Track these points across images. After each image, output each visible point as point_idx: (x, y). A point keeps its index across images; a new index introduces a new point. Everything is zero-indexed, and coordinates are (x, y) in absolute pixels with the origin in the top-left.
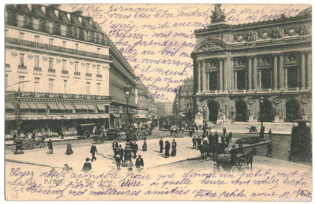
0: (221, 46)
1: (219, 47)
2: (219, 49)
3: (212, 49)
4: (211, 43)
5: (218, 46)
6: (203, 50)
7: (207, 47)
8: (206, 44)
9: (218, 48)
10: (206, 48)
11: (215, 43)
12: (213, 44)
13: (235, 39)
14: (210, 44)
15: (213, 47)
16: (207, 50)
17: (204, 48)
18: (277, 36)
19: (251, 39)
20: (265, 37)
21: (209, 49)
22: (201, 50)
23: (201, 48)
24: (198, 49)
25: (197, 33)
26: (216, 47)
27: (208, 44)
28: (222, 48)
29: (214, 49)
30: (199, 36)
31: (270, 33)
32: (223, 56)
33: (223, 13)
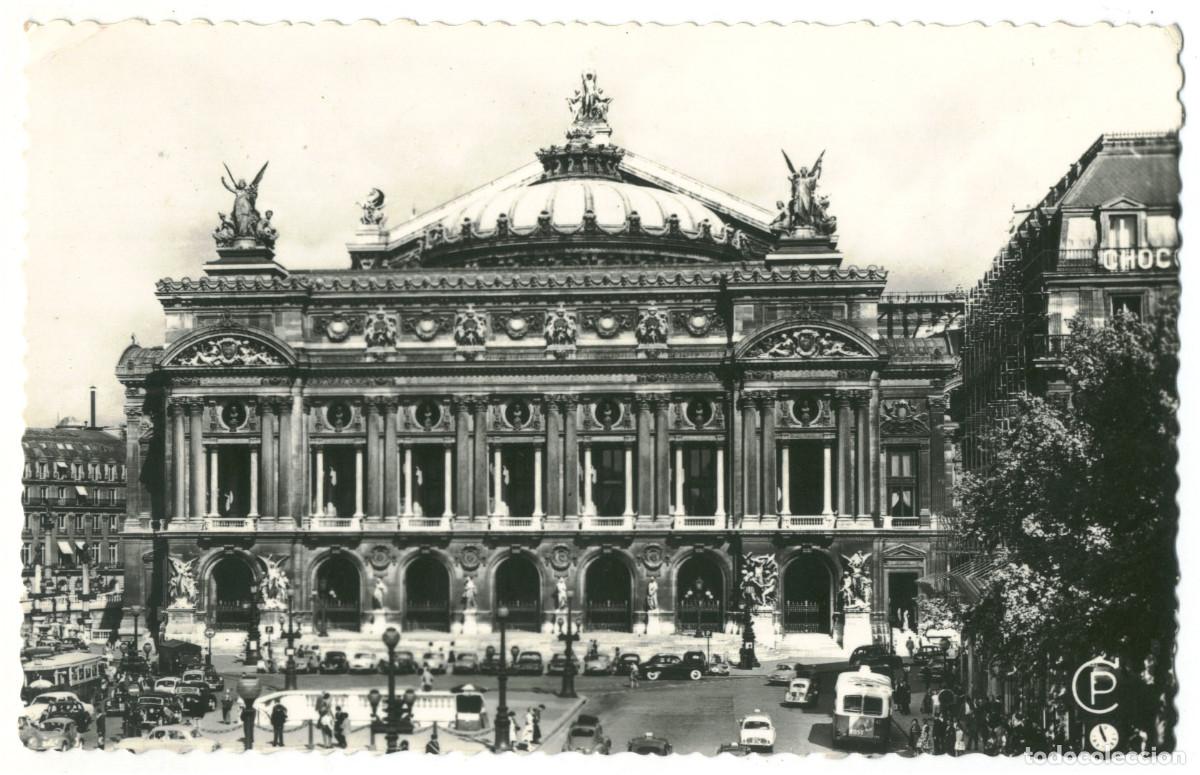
0: (271, 352)
1: (264, 357)
2: (263, 363)
3: (235, 363)
4: (231, 340)
5: (259, 351)
6: (200, 361)
7: (215, 350)
8: (211, 343)
9: (259, 359)
10: (209, 355)
11: (246, 342)
12: (239, 343)
13: (319, 331)
14: (230, 343)
15: (241, 354)
16: (217, 362)
17: (203, 355)
18: (471, 336)
19: (381, 337)
20: (428, 335)
21: (225, 361)
22: (189, 361)
23: (189, 353)
24: (179, 356)
25: (171, 296)
26: (254, 358)
27: (219, 343)
28: (276, 363)
29: (241, 363)
30: (177, 306)
31: (443, 324)
32: (279, 391)
33: (266, 225)
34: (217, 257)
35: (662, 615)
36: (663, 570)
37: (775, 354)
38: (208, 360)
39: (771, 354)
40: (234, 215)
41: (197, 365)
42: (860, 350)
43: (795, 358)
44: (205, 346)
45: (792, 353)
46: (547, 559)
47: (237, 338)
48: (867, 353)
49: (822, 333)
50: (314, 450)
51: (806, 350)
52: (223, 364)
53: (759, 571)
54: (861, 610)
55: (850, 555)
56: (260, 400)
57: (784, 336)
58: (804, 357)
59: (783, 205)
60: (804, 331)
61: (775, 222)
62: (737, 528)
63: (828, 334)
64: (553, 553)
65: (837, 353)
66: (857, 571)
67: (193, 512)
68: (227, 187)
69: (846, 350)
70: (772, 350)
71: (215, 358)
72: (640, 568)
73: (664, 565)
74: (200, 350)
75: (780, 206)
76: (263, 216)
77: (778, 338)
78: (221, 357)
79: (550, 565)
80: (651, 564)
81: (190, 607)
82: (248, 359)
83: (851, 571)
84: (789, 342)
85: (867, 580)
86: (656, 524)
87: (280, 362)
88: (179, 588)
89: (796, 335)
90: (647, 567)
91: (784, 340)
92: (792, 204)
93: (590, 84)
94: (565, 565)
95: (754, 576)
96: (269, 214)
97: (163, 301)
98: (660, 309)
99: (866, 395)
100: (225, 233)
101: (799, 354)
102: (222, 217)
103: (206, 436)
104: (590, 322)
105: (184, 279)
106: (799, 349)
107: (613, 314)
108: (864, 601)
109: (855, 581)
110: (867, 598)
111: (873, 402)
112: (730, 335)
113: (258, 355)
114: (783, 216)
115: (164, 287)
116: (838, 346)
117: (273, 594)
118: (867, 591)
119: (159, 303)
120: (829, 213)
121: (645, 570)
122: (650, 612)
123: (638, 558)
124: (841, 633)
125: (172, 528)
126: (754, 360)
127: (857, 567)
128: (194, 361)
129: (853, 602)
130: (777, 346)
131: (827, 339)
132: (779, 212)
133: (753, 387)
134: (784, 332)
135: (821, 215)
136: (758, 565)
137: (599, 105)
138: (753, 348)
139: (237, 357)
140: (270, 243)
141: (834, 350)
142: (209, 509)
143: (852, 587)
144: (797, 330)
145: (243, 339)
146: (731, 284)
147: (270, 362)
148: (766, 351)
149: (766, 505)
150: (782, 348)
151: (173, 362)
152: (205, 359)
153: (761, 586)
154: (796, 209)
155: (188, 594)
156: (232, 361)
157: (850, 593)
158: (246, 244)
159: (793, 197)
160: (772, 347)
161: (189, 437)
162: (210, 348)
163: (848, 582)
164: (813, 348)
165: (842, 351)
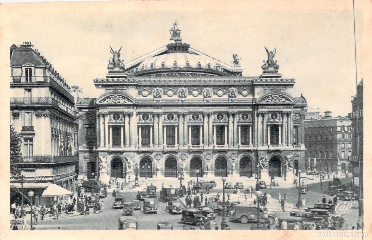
0: (128, 100)
1: (126, 100)
2: (126, 102)
3: (118, 102)
4: (117, 96)
5: (125, 99)
6: (108, 102)
7: (112, 99)
8: (111, 97)
9: (125, 102)
11: (121, 97)
12: (119, 97)
13: (140, 93)
14: (116, 97)
15: (119, 100)
16: (113, 102)
17: (108, 100)
18: (183, 96)
19: (158, 95)
20: (171, 95)
21: (115, 102)
22: (104, 102)
23: (104, 99)
24: (102, 100)
25: (98, 84)
26: (123, 101)
27: (113, 97)
28: (129, 102)
29: (120, 102)
30: (100, 86)
31: (175, 92)
32: (130, 110)
33: (122, 64)
34: (108, 73)
35: (236, 172)
36: (236, 159)
37: (267, 101)
38: (110, 101)
39: (266, 101)
40: (113, 61)
42: (289, 100)
43: (272, 103)
44: (109, 97)
45: (271, 101)
46: (205, 157)
47: (118, 95)
48: (291, 101)
49: (280, 96)
50: (138, 127)
51: (275, 101)
52: (114, 103)
53: (264, 160)
54: (291, 170)
55: (287, 155)
56: (125, 113)
57: (270, 96)
59: (265, 61)
60: (275, 95)
61: (263, 66)
62: (256, 148)
63: (281, 96)
64: (206, 155)
65: (284, 101)
66: (289, 160)
67: (105, 144)
68: (112, 53)
69: (285, 100)
70: (267, 100)
71: (112, 101)
72: (230, 159)
73: (237, 158)
74: (107, 99)
76: (121, 61)
77: (268, 97)
78: (114, 101)
79: (205, 159)
80: (233, 158)
81: (106, 171)
82: (122, 101)
83: (288, 160)
84: (271, 98)
85: (292, 162)
86: (234, 147)
87: (130, 102)
88: (102, 166)
89: (273, 96)
90: (232, 159)
91: (269, 98)
92: (268, 61)
93: (175, 26)
94: (209, 159)
95: (262, 161)
96: (123, 61)
97: (95, 85)
98: (235, 89)
99: (291, 112)
100: (110, 66)
101: (273, 101)
102: (110, 61)
103: (109, 123)
104: (215, 92)
105: (102, 78)
106: (273, 100)
107: (222, 90)
108: (291, 168)
109: (289, 163)
110: (292, 167)
111: (292, 114)
112: (254, 96)
115: (96, 81)
116: (284, 99)
117: (130, 167)
118: (292, 165)
121: (231, 160)
122: (233, 171)
123: (229, 157)
124: (285, 176)
125: (99, 149)
126: (261, 103)
127: (289, 159)
128: (106, 102)
129: (289, 168)
130: (268, 99)
131: (281, 97)
132: (264, 63)
133: (261, 110)
134: (270, 95)
135: (275, 64)
136: (263, 158)
137: (178, 32)
138: (261, 100)
139: (118, 101)
141: (282, 101)
142: (109, 143)
143: (288, 164)
144: (273, 95)
145: (120, 96)
146: (255, 82)
147: (128, 103)
148: (264, 100)
149: (264, 142)
150: (269, 100)
151: (100, 102)
152: (109, 101)
153: (264, 164)
154: (270, 62)
155: (105, 168)
156: (116, 102)
157: (288, 166)
158: (117, 69)
159: (268, 59)
160: (266, 99)
161: (104, 123)
162: (110, 98)
163: (287, 162)
164: (277, 100)
165: (285, 101)
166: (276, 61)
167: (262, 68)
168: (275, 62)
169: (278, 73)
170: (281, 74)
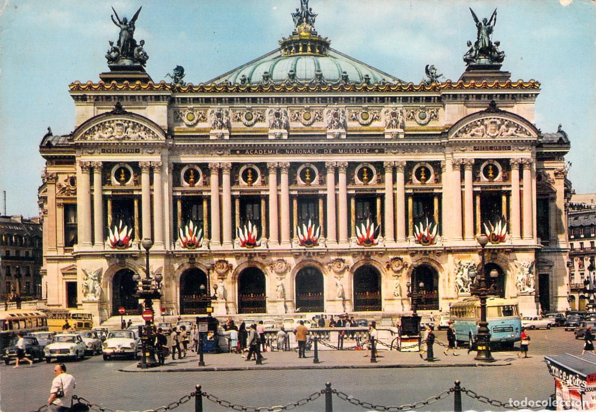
0: (148, 131)
1: (143, 134)
2: (142, 138)
3: (124, 138)
4: (122, 123)
5: (139, 131)
6: (100, 137)
7: (109, 129)
8: (107, 124)
9: (139, 136)
10: (106, 133)
12: (126, 125)
13: (178, 119)
14: (120, 125)
15: (127, 132)
16: (112, 138)
18: (278, 123)
19: (219, 123)
20: (250, 123)
21: (117, 137)
22: (92, 137)
23: (92, 131)
24: (86, 133)
25: (80, 93)
26: (137, 134)
27: (112, 124)
28: (151, 138)
29: (129, 138)
31: (259, 115)
32: (153, 158)
33: (139, 50)
34: (109, 70)
36: (404, 271)
37: (472, 135)
38: (106, 136)
40: (119, 42)
41: (98, 139)
42: (526, 132)
43: (486, 138)
44: (103, 127)
45: (483, 134)
47: (125, 121)
48: (530, 135)
49: (502, 121)
50: (175, 199)
51: (492, 133)
52: (115, 139)
54: (530, 293)
56: (140, 164)
57: (479, 123)
58: (493, 137)
59: (471, 44)
60: (492, 120)
61: (467, 55)
63: (506, 123)
64: (333, 262)
65: (512, 135)
67: (95, 239)
68: (115, 23)
69: (517, 132)
70: (472, 132)
71: (110, 134)
72: (389, 271)
73: (404, 269)
74: (100, 130)
75: (469, 44)
76: (138, 43)
77: (475, 125)
78: (115, 134)
82: (133, 136)
84: (482, 127)
86: (397, 243)
88: (88, 287)
89: (486, 123)
90: (393, 271)
91: (479, 126)
92: (477, 44)
95: (463, 274)
96: (142, 42)
97: (73, 96)
98: (399, 107)
99: (529, 161)
100: (113, 55)
101: (488, 135)
102: (111, 44)
104: (354, 115)
105: (88, 82)
106: (488, 132)
107: (370, 110)
113: (139, 133)
114: (471, 51)
115: (76, 87)
116: (512, 130)
119: (71, 97)
120: (500, 49)
123: (387, 265)
125: (81, 249)
126: (460, 139)
127: (526, 268)
128: (96, 137)
129: (524, 289)
130: (475, 129)
131: (506, 125)
132: (469, 48)
133: (459, 156)
134: (479, 121)
135: (495, 51)
138: (459, 131)
139: (124, 134)
140: (143, 62)
141: (509, 133)
143: (523, 280)
144: (487, 119)
145: (128, 122)
146: (444, 91)
147: (148, 139)
148: (467, 132)
150: (477, 131)
151: (82, 137)
152: (102, 134)
153: (466, 280)
154: (481, 46)
156: (121, 137)
157: (522, 283)
158: (126, 62)
159: (478, 38)
160: (471, 130)
161: (93, 189)
162: (106, 128)
164: (497, 132)
165: (515, 133)
166: (498, 44)
167: (465, 60)
168: (493, 45)
169: (502, 69)
170: (507, 72)
